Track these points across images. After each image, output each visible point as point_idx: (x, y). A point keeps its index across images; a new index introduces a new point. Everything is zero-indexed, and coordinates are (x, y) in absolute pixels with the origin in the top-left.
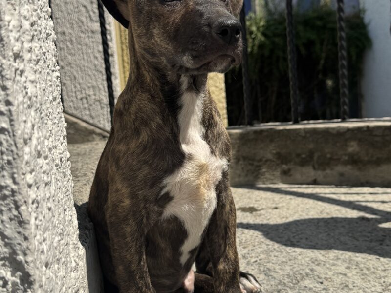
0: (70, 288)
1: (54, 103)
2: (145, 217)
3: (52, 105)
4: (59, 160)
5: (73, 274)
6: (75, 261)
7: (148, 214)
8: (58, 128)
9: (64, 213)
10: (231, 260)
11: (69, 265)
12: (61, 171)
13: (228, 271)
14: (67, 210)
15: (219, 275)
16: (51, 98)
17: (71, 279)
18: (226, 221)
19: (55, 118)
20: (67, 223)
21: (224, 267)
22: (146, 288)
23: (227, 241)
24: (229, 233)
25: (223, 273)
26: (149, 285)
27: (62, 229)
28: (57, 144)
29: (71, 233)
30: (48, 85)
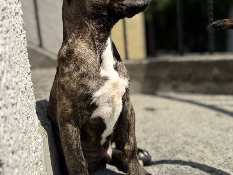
0: (31, 162)
1: (21, 54)
2: (80, 118)
3: (19, 55)
4: (24, 88)
5: (34, 155)
6: (35, 146)
7: (82, 116)
8: (24, 69)
9: (28, 119)
10: (132, 144)
11: (31, 149)
12: (26, 95)
13: (130, 150)
14: (30, 117)
15: (125, 152)
16: (19, 51)
17: (32, 157)
18: (129, 121)
19: (22, 63)
20: (30, 125)
21: (128, 148)
22: (81, 159)
23: (129, 132)
24: (131, 128)
25: (127, 151)
26: (83, 158)
27: (25, 130)
28: (22, 79)
29: (32, 131)
30: (17, 43)
